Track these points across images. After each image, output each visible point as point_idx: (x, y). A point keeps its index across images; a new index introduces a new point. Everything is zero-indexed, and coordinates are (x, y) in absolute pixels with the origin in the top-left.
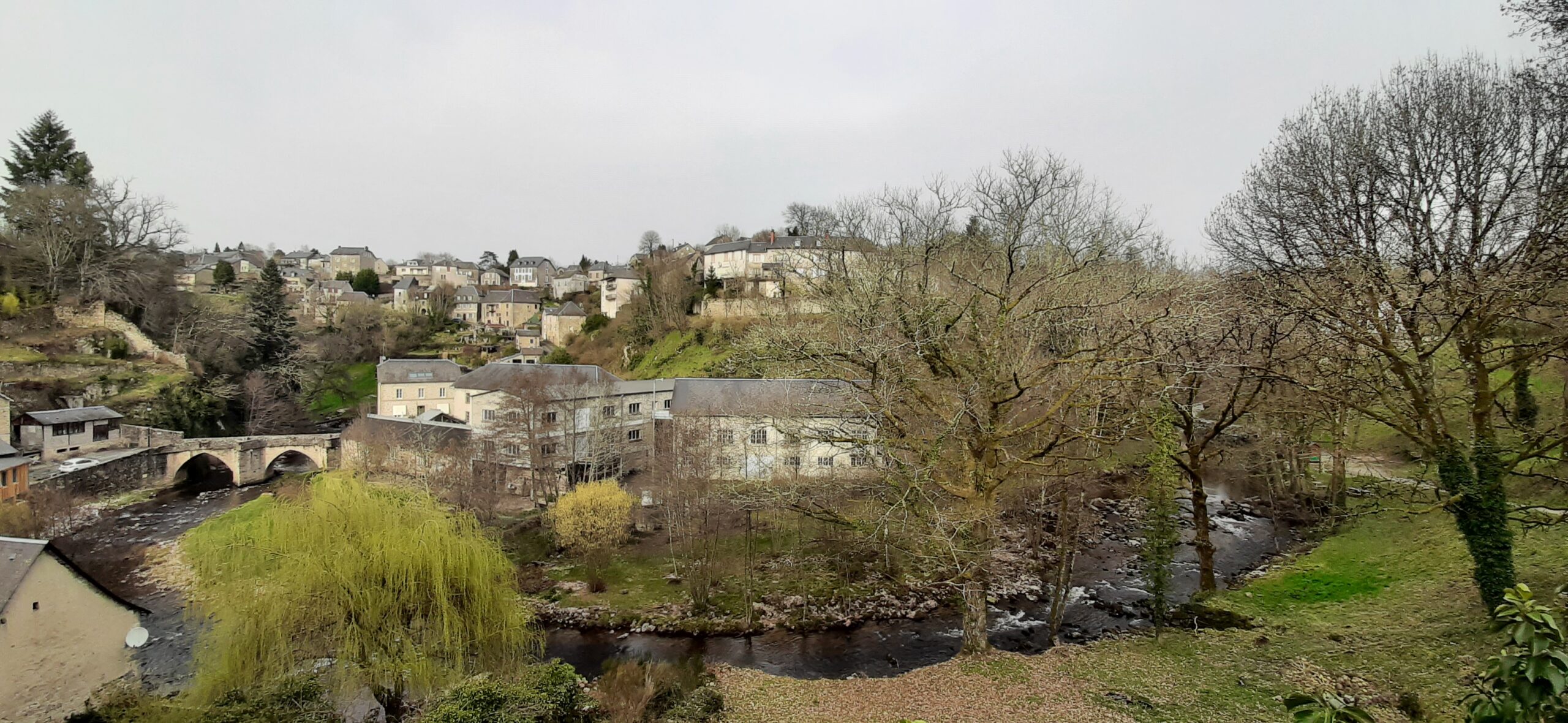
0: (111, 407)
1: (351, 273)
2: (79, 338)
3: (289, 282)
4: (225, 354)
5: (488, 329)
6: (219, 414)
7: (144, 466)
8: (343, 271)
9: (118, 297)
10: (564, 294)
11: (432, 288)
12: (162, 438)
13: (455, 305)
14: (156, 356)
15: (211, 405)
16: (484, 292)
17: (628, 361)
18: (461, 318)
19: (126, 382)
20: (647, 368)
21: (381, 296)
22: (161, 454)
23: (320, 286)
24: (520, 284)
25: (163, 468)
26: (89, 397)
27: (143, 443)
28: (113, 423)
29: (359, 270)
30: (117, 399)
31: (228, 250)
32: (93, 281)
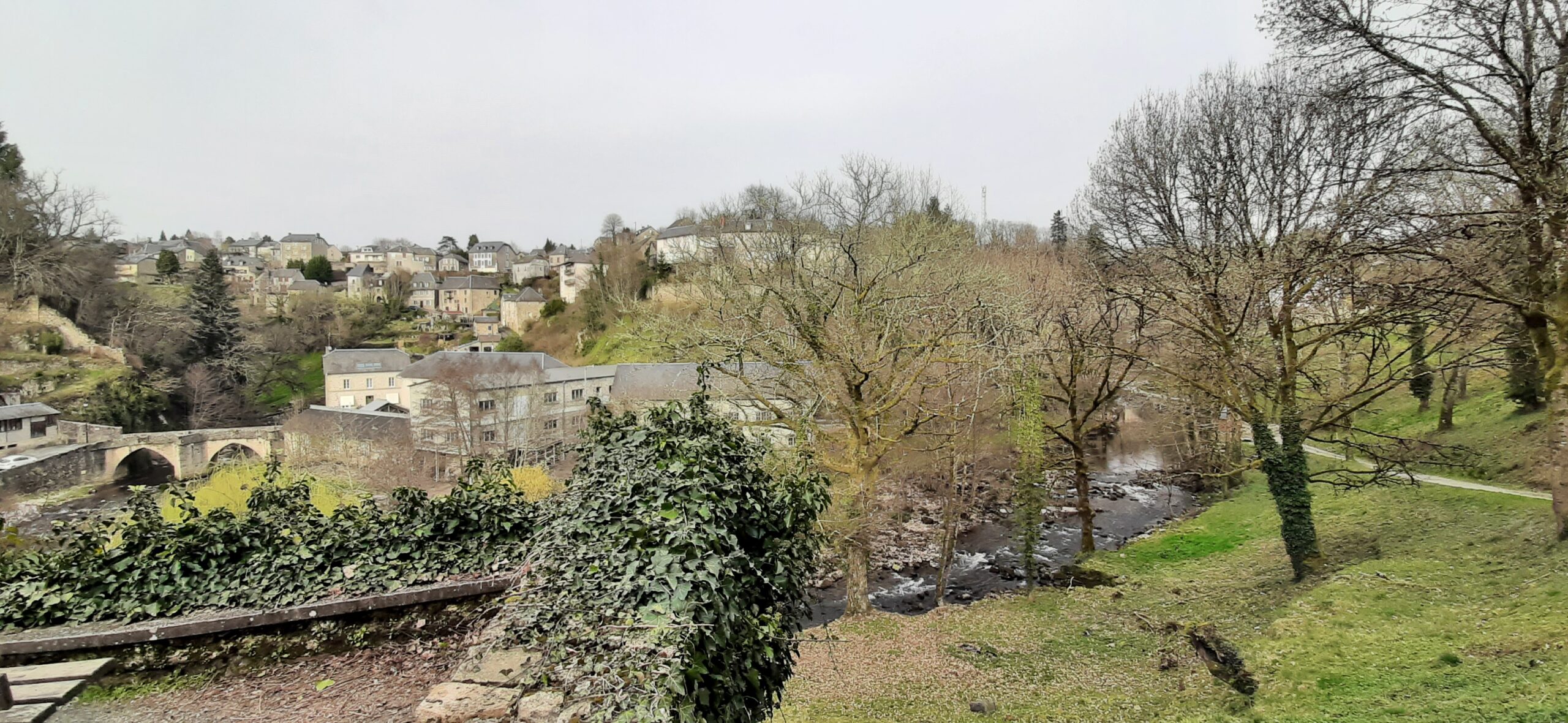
0: (49, 403)
1: (302, 261)
2: (14, 334)
3: (238, 271)
4: (166, 348)
5: (445, 316)
6: (160, 407)
7: (82, 461)
8: (294, 259)
9: (54, 291)
10: (524, 280)
11: (387, 275)
12: (100, 433)
13: (411, 292)
14: (92, 351)
15: (151, 399)
16: (441, 278)
17: (581, 346)
18: (418, 305)
19: (62, 377)
20: (599, 353)
21: (335, 284)
22: (99, 450)
23: (270, 274)
24: (480, 270)
25: (102, 464)
26: (26, 394)
27: (81, 440)
28: (50, 420)
29: (310, 258)
30: (56, 394)
31: (174, 238)
32: (26, 276)
